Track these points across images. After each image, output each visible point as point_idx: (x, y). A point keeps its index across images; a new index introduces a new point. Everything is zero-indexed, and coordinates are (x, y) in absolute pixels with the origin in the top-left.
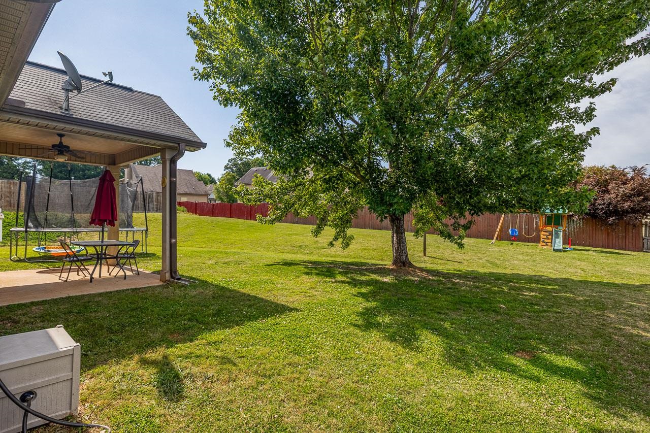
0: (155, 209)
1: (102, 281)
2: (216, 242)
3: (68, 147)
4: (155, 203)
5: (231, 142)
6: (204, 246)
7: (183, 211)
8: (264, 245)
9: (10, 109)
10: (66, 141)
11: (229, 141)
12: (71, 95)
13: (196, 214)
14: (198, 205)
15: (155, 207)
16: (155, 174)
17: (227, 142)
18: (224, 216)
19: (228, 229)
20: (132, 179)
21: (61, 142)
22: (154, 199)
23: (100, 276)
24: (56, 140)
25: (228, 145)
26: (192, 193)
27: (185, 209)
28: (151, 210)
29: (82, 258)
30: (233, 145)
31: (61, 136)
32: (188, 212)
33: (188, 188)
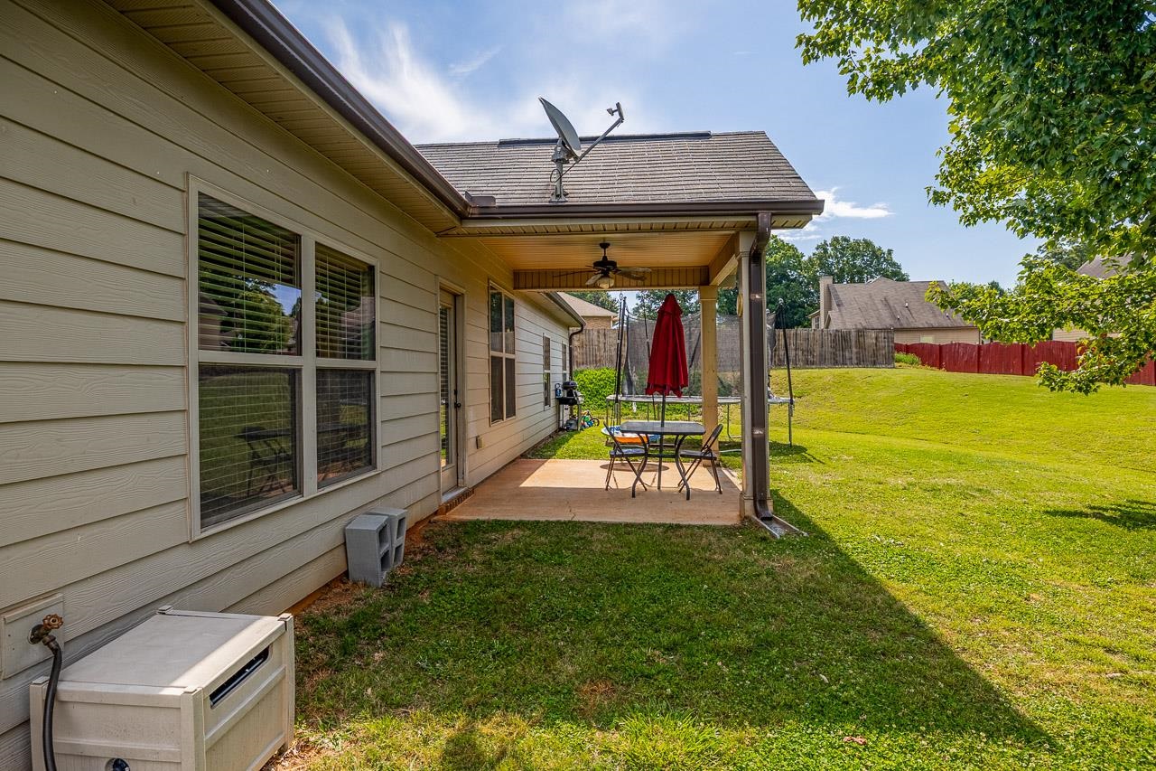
0: (855, 361)
1: (662, 496)
2: (965, 431)
3: (613, 264)
4: (854, 350)
5: (948, 190)
6: (932, 437)
7: (912, 364)
8: (1097, 446)
9: (480, 214)
10: (613, 254)
11: (940, 189)
12: (565, 167)
13: (940, 368)
14: (944, 350)
15: (854, 357)
16: (871, 297)
17: (935, 193)
18: (1007, 372)
19: (1002, 401)
20: (830, 309)
21: (605, 258)
22: (853, 343)
23: (659, 488)
24: (598, 255)
25: (939, 198)
26: (945, 325)
27: (917, 359)
28: (848, 362)
29: (631, 451)
30: (953, 198)
31: (605, 246)
32: (923, 364)
33: (935, 316)
